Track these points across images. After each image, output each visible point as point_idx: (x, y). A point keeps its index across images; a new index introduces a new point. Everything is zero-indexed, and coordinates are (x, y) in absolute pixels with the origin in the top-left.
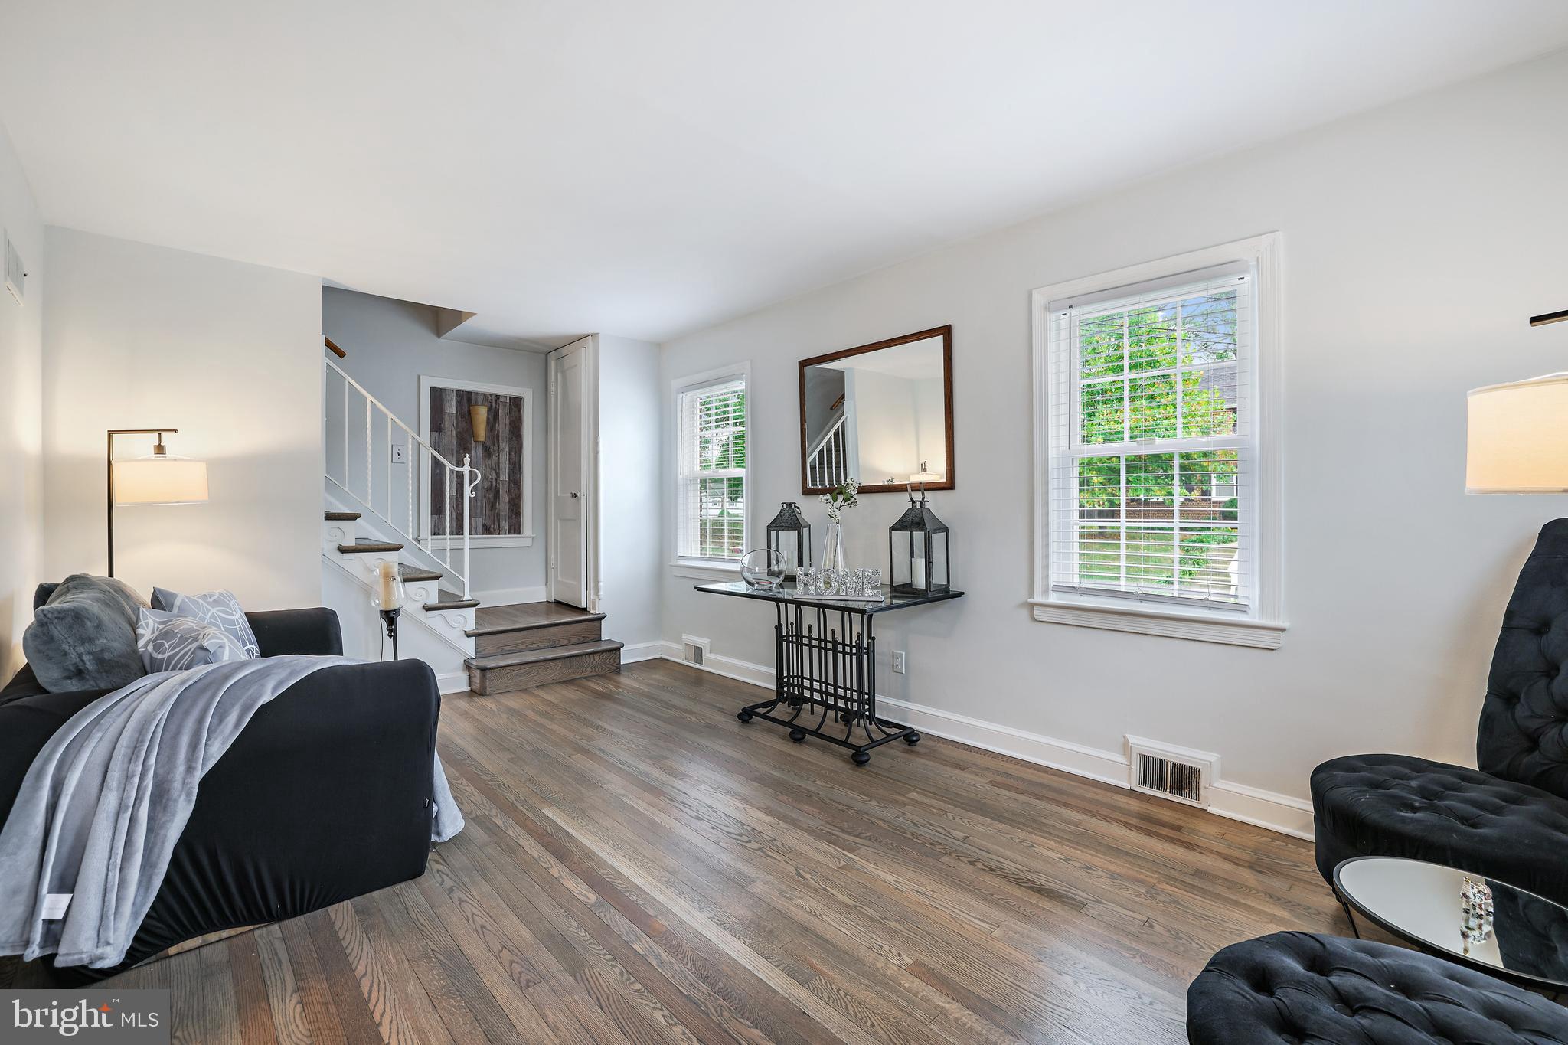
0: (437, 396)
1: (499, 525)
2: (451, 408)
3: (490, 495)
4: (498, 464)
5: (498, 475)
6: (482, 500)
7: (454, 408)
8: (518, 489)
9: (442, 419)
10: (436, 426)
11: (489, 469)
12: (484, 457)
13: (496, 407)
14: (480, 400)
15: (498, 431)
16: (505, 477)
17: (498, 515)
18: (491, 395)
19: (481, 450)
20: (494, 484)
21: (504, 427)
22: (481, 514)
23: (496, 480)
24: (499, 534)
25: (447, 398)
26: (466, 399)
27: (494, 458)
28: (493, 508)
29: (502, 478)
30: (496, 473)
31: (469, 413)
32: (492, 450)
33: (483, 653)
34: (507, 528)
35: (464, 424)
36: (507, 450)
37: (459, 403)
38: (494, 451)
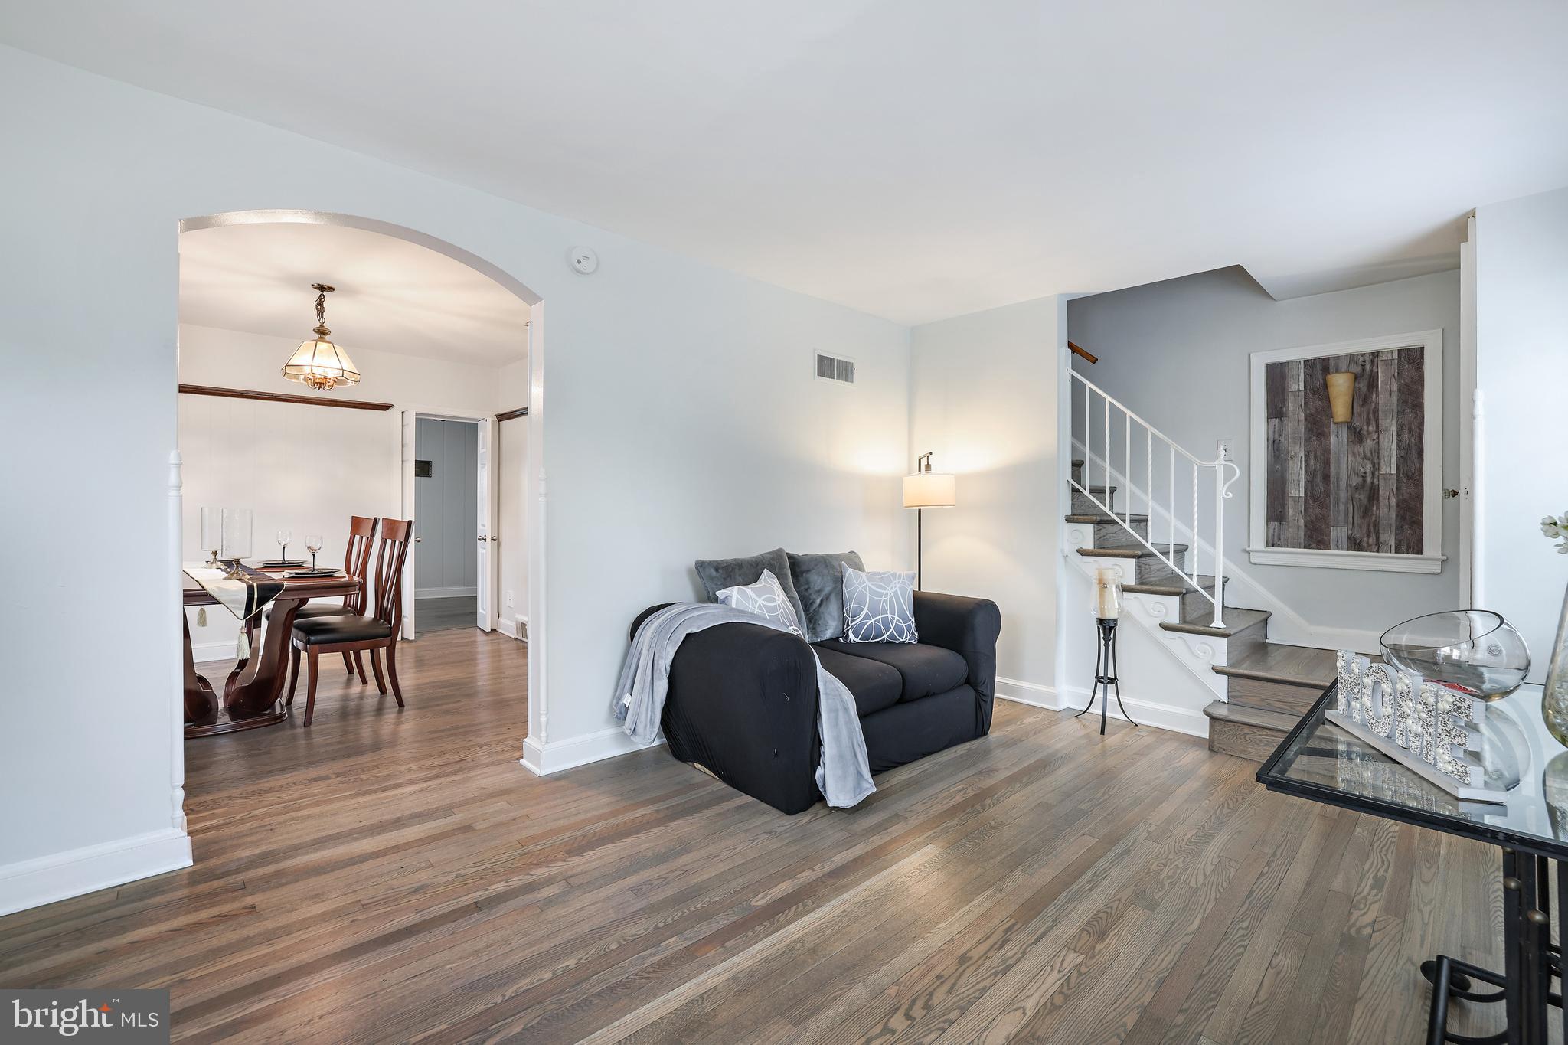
0: (1277, 375)
1: (1378, 539)
2: (1297, 385)
3: (1363, 497)
4: (1377, 451)
5: (1376, 467)
6: (1346, 503)
7: (1302, 384)
8: (1416, 485)
9: (1284, 401)
10: (1276, 410)
11: (1358, 459)
12: (1351, 442)
13: (1372, 371)
14: (1343, 366)
15: (1377, 404)
16: (1390, 467)
17: (1376, 524)
18: (1362, 355)
19: (1345, 435)
20: (1369, 480)
21: (1387, 396)
22: (1346, 522)
23: (1373, 474)
24: (1378, 551)
25: (1291, 372)
26: (1320, 369)
27: (1369, 444)
28: (1366, 512)
29: (1384, 470)
30: (1373, 464)
31: (1325, 386)
32: (1365, 433)
33: (1239, 699)
34: (1392, 543)
35: (1317, 402)
36: (1394, 428)
37: (1309, 376)
38: (1369, 433)
